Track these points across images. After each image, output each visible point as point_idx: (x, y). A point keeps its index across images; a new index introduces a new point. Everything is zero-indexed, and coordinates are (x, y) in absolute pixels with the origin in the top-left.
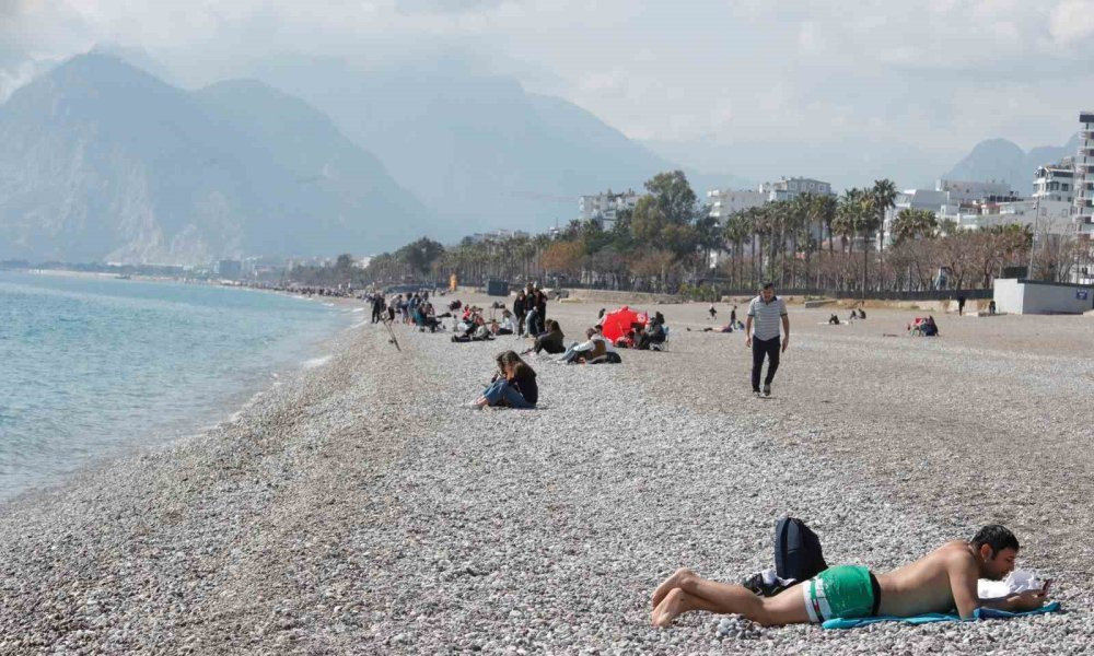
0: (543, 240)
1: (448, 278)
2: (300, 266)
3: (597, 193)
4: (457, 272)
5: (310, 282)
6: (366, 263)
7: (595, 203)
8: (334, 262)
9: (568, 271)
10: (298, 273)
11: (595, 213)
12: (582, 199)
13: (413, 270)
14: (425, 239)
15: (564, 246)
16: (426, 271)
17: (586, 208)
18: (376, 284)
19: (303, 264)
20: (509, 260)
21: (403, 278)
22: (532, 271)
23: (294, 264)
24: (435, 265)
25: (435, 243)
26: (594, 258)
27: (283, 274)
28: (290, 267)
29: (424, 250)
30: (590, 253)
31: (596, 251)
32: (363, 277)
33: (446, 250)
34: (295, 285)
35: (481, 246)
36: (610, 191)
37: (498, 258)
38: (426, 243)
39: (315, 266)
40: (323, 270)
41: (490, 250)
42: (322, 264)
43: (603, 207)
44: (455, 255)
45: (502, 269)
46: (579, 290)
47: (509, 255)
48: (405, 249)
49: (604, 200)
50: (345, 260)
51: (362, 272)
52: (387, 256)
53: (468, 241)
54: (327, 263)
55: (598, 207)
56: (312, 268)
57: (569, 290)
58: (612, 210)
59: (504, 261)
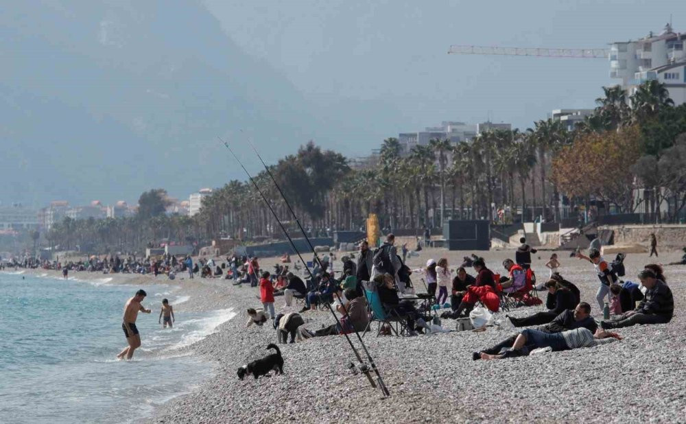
0: (549, 134)
1: (361, 222)
2: (68, 220)
3: (645, 36)
4: (378, 208)
5: (87, 249)
6: (193, 205)
7: (643, 55)
8: (133, 206)
9: (608, 189)
10: (67, 232)
11: (643, 74)
12: (614, 49)
13: (290, 210)
14: (310, 148)
15: (597, 143)
16: (318, 212)
17: (623, 67)
18: (219, 243)
19: (73, 215)
20: (482, 178)
21: (270, 228)
22: (529, 197)
23: (56, 216)
24: (333, 198)
25: (331, 155)
26: (663, 160)
27: (36, 236)
28: (49, 224)
29: (309, 171)
30: (652, 151)
31: (666, 146)
32: (191, 230)
33: (352, 165)
34: (61, 257)
35: (423, 154)
36: (668, 27)
37: (459, 174)
38: (311, 155)
39: (97, 217)
40: (112, 223)
41: (443, 158)
42: (110, 213)
43: (657, 62)
44: (371, 175)
45: (469, 198)
46: (634, 227)
47: (481, 168)
48: (269, 171)
49: (658, 47)
50: (153, 203)
51: (188, 222)
52: (236, 187)
53: (393, 147)
54: (117, 210)
55: (647, 63)
56: (91, 221)
57: (615, 228)
58: (675, 65)
59: (471, 179)
